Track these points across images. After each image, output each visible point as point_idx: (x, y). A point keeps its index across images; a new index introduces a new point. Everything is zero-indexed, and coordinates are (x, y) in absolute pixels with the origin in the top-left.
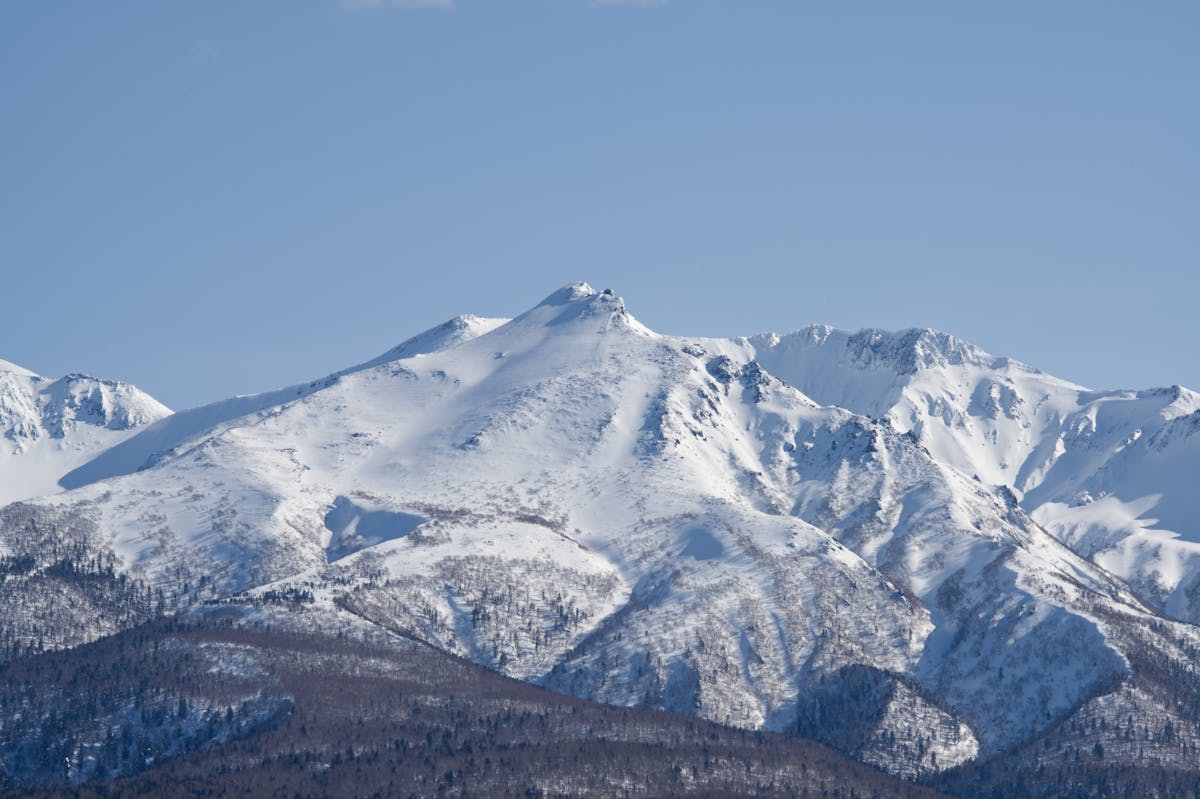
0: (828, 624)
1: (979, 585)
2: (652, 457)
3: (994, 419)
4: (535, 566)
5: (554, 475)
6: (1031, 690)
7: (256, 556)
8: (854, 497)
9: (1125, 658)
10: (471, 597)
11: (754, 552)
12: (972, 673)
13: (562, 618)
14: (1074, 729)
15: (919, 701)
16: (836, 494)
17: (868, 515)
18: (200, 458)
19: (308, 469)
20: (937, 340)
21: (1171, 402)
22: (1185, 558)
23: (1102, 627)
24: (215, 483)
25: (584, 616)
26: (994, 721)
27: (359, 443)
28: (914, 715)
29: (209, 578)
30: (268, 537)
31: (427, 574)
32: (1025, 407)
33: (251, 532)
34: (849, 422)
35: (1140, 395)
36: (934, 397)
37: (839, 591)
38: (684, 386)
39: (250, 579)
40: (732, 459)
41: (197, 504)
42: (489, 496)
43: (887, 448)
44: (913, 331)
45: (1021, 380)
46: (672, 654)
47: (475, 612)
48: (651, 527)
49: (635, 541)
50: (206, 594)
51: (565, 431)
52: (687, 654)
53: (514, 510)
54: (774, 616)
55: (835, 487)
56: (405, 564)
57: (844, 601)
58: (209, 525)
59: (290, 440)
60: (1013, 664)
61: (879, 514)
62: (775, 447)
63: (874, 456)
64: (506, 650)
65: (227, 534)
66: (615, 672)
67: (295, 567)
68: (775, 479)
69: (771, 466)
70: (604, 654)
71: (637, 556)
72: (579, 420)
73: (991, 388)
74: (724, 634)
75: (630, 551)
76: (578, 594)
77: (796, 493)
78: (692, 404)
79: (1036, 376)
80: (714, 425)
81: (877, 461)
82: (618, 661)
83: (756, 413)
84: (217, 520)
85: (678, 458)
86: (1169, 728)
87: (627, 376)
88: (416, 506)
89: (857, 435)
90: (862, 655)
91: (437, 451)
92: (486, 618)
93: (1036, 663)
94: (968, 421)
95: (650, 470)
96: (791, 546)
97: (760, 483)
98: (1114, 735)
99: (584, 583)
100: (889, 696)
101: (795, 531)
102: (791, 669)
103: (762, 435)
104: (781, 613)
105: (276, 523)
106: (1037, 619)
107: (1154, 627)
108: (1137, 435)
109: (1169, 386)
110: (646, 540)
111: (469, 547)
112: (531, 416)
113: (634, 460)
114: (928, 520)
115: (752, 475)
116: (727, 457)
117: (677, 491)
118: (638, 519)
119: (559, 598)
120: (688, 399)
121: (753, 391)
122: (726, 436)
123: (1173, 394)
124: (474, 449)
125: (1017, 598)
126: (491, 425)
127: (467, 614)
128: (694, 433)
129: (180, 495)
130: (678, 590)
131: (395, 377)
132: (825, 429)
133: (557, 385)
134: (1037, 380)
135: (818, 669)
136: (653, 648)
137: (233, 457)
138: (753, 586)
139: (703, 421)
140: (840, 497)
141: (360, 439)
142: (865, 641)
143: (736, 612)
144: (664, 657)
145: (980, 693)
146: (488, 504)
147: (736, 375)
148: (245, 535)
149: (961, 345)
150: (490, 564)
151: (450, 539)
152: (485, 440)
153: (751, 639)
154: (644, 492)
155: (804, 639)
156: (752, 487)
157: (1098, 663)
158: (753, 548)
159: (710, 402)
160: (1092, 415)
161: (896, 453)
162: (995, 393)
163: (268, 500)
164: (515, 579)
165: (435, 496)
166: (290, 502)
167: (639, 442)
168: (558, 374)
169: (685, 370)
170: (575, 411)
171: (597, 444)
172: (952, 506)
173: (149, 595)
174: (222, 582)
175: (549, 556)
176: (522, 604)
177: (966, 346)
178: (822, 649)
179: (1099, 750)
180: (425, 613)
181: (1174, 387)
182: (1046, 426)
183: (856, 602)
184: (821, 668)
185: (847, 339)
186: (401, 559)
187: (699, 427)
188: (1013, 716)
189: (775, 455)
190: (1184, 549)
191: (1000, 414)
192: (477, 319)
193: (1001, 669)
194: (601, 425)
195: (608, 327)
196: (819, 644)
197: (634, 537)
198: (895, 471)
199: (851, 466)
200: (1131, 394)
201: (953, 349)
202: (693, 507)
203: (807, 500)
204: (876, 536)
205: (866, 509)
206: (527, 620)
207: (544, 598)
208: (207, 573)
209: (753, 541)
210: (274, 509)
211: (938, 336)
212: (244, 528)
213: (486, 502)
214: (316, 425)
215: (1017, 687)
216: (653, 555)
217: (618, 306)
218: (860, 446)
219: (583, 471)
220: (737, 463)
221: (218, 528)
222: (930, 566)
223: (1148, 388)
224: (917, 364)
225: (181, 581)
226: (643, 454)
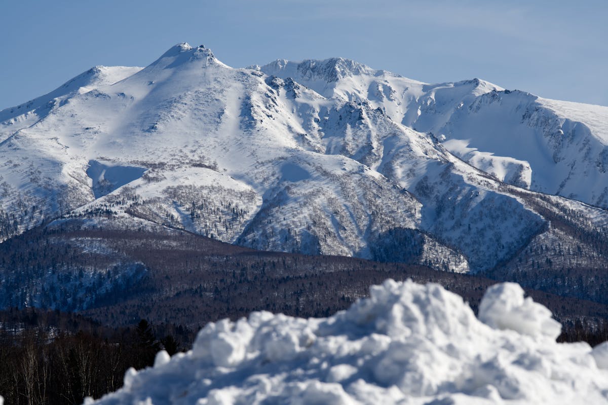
0: (374, 208)
1: (441, 183)
2: (251, 130)
3: (382, 102)
4: (213, 189)
5: (202, 143)
6: (489, 234)
7: (59, 194)
8: (358, 143)
9: (539, 215)
10: (187, 206)
11: (326, 174)
12: (453, 228)
13: (236, 214)
14: (531, 252)
15: (437, 244)
16: (348, 142)
17: (368, 152)
18: (10, 146)
19: (68, 148)
20: (346, 63)
21: (476, 87)
22: (506, 165)
23: (519, 200)
24: (23, 158)
25: (245, 212)
26: (472, 251)
27: (90, 133)
28: (437, 251)
29: (37, 206)
30: (63, 183)
31: (163, 197)
32: (397, 95)
33: (52, 181)
34: (346, 105)
35: (456, 85)
36: (350, 93)
37: (375, 191)
38: (258, 92)
39: (59, 205)
40: (290, 128)
41: (17, 169)
42: (172, 155)
43: (369, 117)
44: (332, 59)
45: (393, 81)
46: (301, 228)
47: (192, 214)
48: (264, 165)
49: (257, 173)
50: (37, 214)
51: (200, 119)
52: (309, 228)
53: (187, 161)
54: (345, 205)
55: (346, 139)
56: (147, 192)
57: (378, 196)
58: (28, 180)
59: (53, 134)
60: (475, 221)
61: (373, 151)
62: (310, 121)
63: (363, 122)
64: (212, 232)
65: (40, 184)
66: (273, 239)
67: (80, 198)
68: (313, 137)
69: (310, 130)
70: (265, 231)
71: (261, 180)
72: (207, 113)
73: (378, 86)
74: (323, 216)
75: (256, 178)
76: (238, 201)
77: (326, 143)
78: (263, 101)
79: (399, 79)
80: (277, 111)
81: (365, 124)
82: (273, 233)
83: (296, 104)
84: (31, 177)
85: (264, 129)
86: (579, 248)
87: (226, 89)
88: (134, 162)
89: (352, 111)
90: (394, 223)
91: (136, 134)
92: (198, 217)
93: (487, 221)
94: (370, 103)
95: (252, 136)
96: (344, 169)
97: (307, 139)
98: (553, 253)
99: (239, 196)
100: (422, 242)
101: (344, 162)
102: (360, 232)
103: (301, 115)
104: (348, 204)
105: (64, 176)
106: (480, 198)
107: (541, 198)
108: (462, 105)
109: (472, 79)
110: (263, 172)
111: (177, 180)
112: (180, 112)
113: (241, 132)
114: (401, 152)
115: (302, 136)
116: (286, 127)
117: (271, 146)
118: (256, 162)
119: (230, 204)
120: (261, 99)
121: (292, 92)
122: (283, 116)
123: (476, 83)
124: (155, 131)
125: (467, 188)
126: (161, 118)
127: (187, 215)
128: (268, 116)
129: (6, 165)
130: (293, 196)
131: (98, 98)
132: (334, 110)
133: (189, 96)
134: (400, 80)
135: (375, 231)
136: (291, 226)
137: (28, 144)
138: (330, 191)
139: (271, 110)
140: (350, 144)
141: (90, 130)
142: (393, 215)
143: (326, 205)
144: (297, 230)
145: (461, 238)
146: (173, 159)
147: (281, 85)
148: (50, 183)
149: (358, 65)
150: (191, 189)
151: (165, 178)
152: (160, 126)
153: (338, 218)
154: (253, 147)
155: (363, 216)
156: (304, 142)
157: (523, 218)
158: (325, 172)
159: (273, 100)
160: (433, 96)
161: (374, 120)
162: (381, 89)
163: (57, 165)
164: (205, 196)
165: (143, 157)
166: (68, 165)
167: (241, 122)
168: (188, 90)
169: (256, 83)
170: (204, 109)
171: (220, 124)
172: (411, 144)
173: (7, 217)
174: (44, 208)
175: (218, 183)
176: (213, 208)
177: (360, 65)
178: (374, 221)
179: (549, 262)
180: (167, 217)
181: (475, 79)
182: (409, 103)
183: (384, 196)
184: (377, 230)
185: (297, 66)
186: (144, 190)
187: (270, 113)
188: (483, 248)
189: (311, 125)
190: (504, 161)
191: (385, 99)
192: (105, 68)
193: (469, 225)
194: (219, 115)
195: (207, 65)
196: (372, 218)
197: (256, 171)
198: (375, 129)
199: (352, 127)
200: (451, 84)
201: (354, 68)
202: (283, 154)
203: (333, 146)
204: (375, 162)
205: (366, 149)
206: (218, 217)
207: (222, 205)
208: (34, 204)
209: (323, 168)
210: (61, 169)
211: (346, 61)
212: (48, 180)
213: (171, 158)
214: (64, 125)
215: (481, 233)
216: (269, 179)
217: (210, 53)
218: (355, 117)
219: (216, 139)
220: (293, 130)
221: (33, 180)
222: (408, 175)
223: (460, 80)
224: (338, 76)
225: (22, 209)
226: (245, 128)
